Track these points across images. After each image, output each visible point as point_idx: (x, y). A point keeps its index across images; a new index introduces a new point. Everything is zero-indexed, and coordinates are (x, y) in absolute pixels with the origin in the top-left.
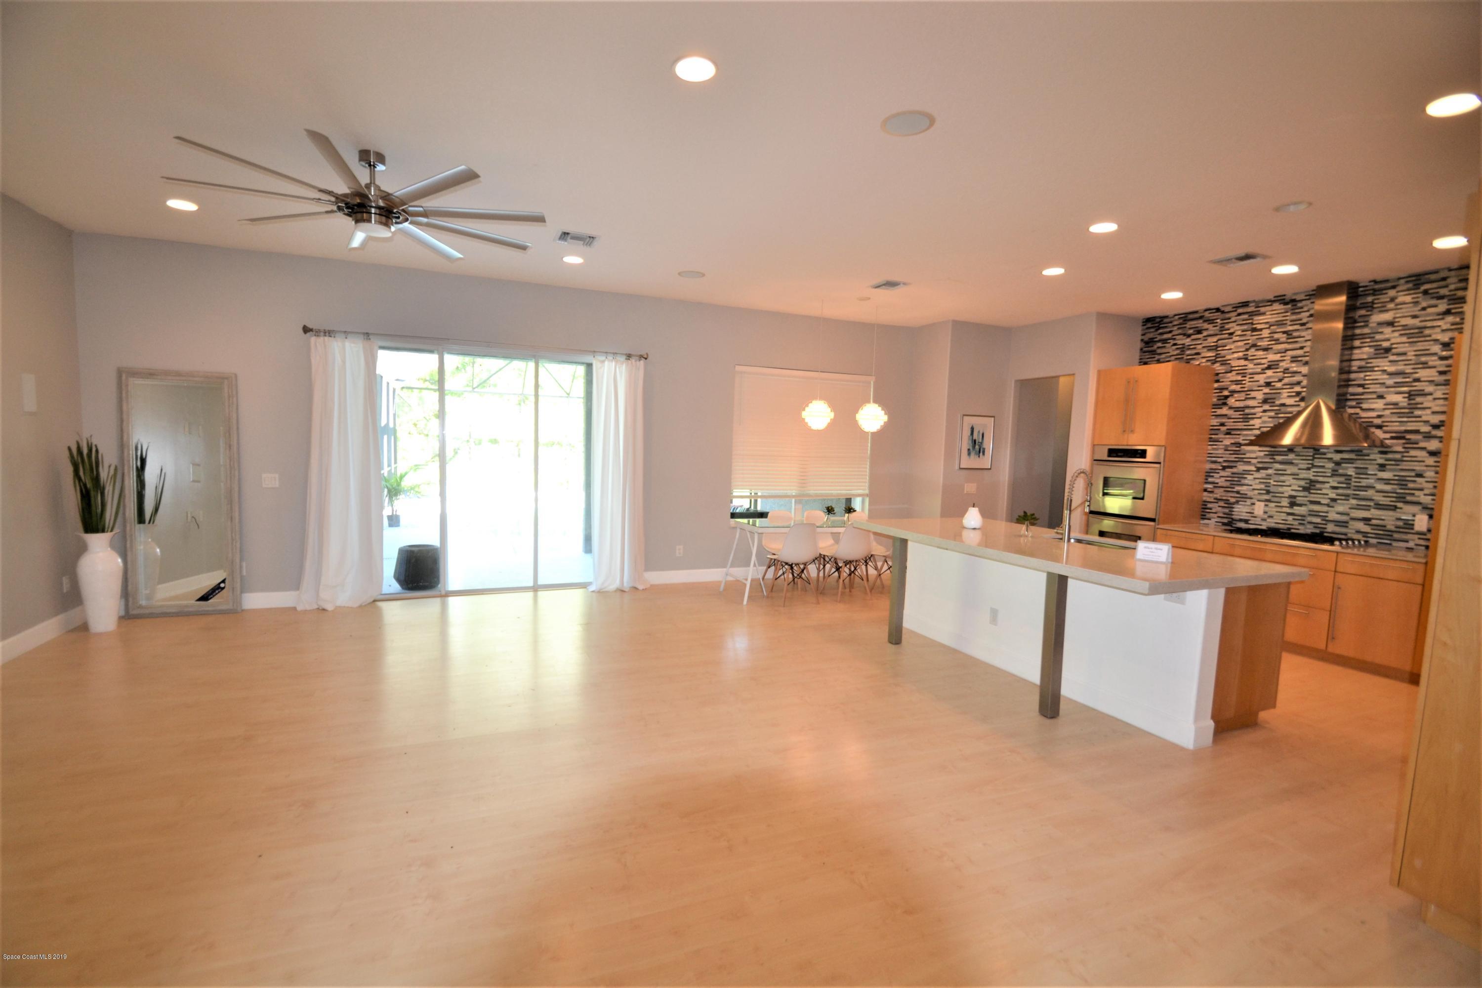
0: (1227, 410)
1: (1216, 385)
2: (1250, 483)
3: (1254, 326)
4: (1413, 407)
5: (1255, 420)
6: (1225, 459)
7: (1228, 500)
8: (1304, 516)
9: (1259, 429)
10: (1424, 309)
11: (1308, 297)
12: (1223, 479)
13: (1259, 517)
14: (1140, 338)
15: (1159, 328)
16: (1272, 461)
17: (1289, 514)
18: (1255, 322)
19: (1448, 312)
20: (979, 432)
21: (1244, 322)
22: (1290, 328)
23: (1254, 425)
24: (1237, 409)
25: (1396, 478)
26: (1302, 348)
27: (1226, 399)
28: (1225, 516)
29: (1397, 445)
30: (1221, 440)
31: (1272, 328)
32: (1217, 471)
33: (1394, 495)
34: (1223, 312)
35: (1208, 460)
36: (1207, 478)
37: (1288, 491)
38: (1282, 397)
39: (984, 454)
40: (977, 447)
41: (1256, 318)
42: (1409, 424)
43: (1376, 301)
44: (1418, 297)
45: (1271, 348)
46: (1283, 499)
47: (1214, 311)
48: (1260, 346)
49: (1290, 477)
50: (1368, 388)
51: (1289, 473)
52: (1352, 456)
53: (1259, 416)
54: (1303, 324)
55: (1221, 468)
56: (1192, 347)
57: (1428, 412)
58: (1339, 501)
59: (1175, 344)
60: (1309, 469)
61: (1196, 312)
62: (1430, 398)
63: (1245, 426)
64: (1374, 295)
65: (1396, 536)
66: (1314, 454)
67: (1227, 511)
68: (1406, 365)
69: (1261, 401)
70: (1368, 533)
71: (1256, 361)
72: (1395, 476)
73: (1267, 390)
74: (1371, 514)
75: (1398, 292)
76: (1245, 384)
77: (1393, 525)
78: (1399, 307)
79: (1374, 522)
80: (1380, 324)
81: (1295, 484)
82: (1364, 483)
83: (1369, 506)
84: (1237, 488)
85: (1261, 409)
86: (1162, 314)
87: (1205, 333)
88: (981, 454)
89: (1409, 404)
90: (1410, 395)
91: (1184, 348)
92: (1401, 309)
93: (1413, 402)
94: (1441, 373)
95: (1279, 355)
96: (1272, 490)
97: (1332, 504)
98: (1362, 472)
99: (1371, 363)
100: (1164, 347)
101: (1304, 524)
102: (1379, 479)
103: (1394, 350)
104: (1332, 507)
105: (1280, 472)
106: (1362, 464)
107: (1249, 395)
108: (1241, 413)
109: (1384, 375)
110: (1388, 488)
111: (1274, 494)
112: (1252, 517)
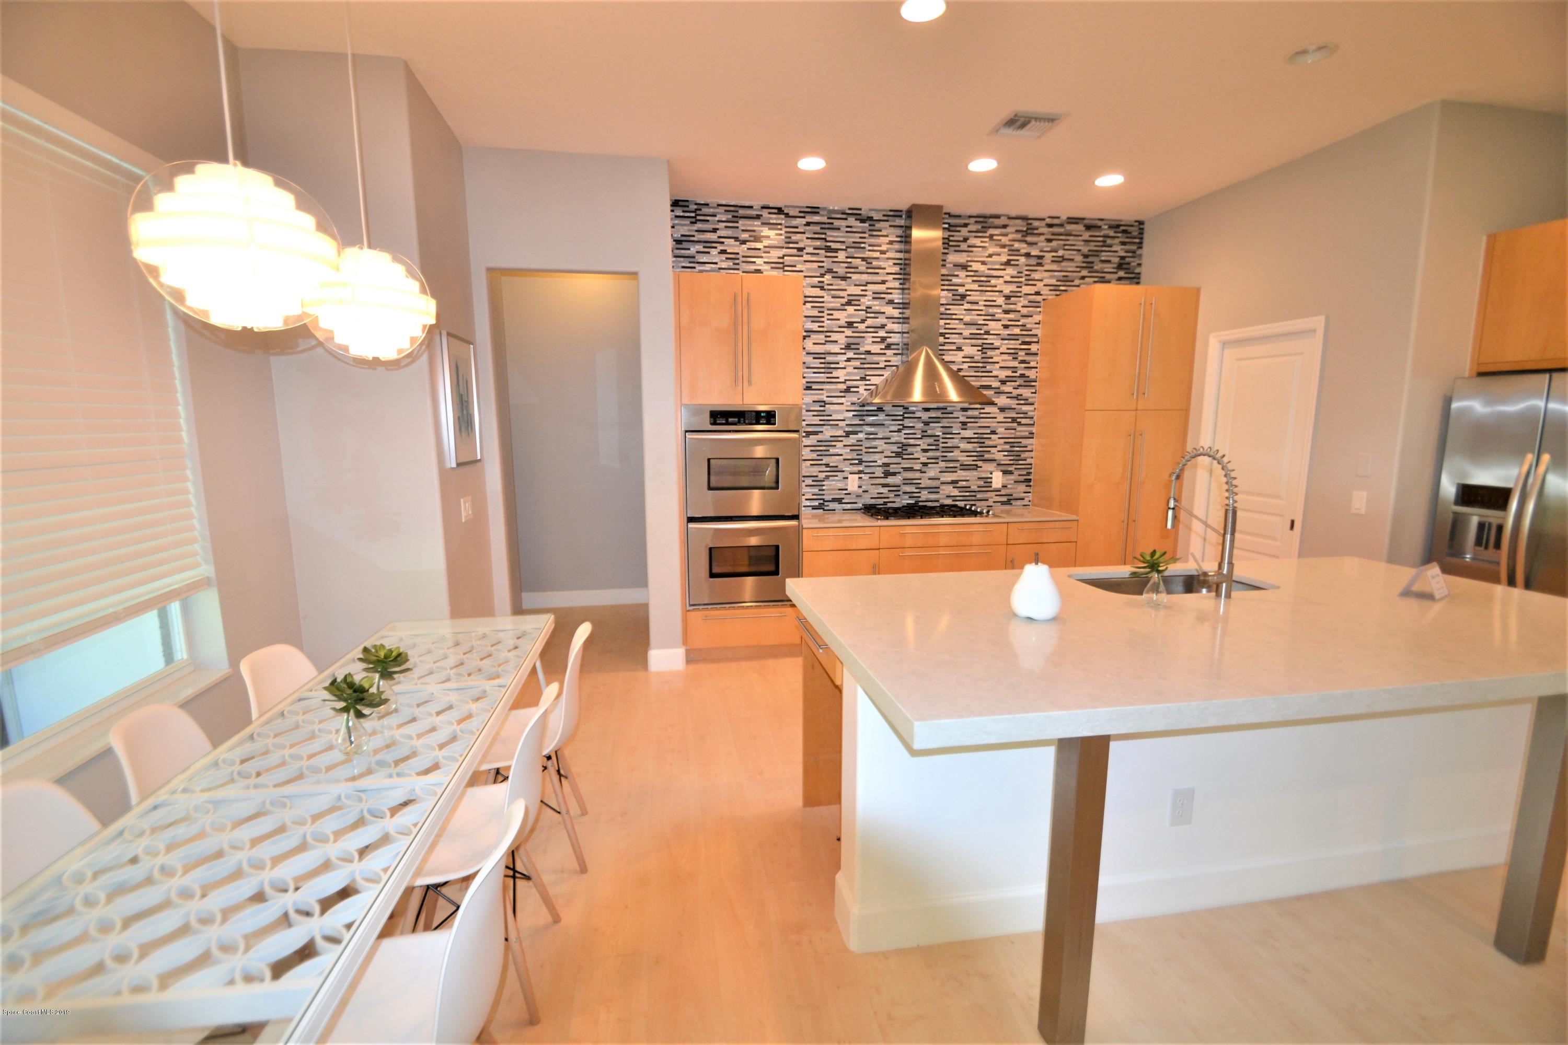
0: (805, 356)
2: (840, 452)
3: (829, 244)
4: (986, 361)
5: (839, 370)
7: (817, 476)
8: (899, 486)
9: (844, 383)
10: (991, 255)
11: (887, 218)
13: (854, 494)
14: (667, 231)
15: (696, 220)
16: (861, 422)
17: (884, 486)
18: (828, 238)
19: (1008, 263)
21: (817, 236)
22: (870, 254)
23: (838, 378)
24: (816, 355)
25: (976, 436)
26: (882, 282)
28: (814, 497)
31: (849, 250)
33: (975, 454)
34: (787, 215)
37: (881, 459)
38: (866, 342)
41: (829, 233)
42: (984, 378)
43: (951, 238)
44: (986, 242)
45: (850, 278)
46: (878, 468)
47: (775, 211)
48: (836, 272)
49: (881, 442)
50: (948, 338)
51: (881, 437)
52: (938, 414)
53: (843, 366)
54: (883, 252)
55: (805, 435)
56: (748, 259)
58: (930, 465)
59: (723, 252)
60: (899, 431)
61: (750, 207)
62: (997, 352)
63: (828, 378)
64: (951, 230)
65: (979, 496)
66: (903, 413)
67: (816, 490)
68: (978, 315)
69: (843, 346)
70: (957, 496)
71: (833, 293)
72: (975, 434)
73: (848, 332)
74: (958, 476)
75: (969, 232)
76: (823, 322)
77: (976, 485)
78: (971, 249)
79: (960, 484)
80: (957, 265)
81: (888, 450)
82: (950, 443)
83: (956, 467)
84: (826, 460)
85: (844, 358)
87: (766, 242)
89: (982, 358)
90: (983, 348)
91: (737, 259)
92: (972, 251)
93: (985, 355)
94: (1006, 327)
95: (859, 288)
96: (864, 460)
97: (924, 469)
98: (947, 432)
99: (949, 309)
100: (707, 253)
101: (899, 495)
102: (962, 438)
103: (968, 298)
104: (925, 472)
105: (872, 436)
106: (948, 422)
107: (830, 337)
108: (823, 361)
109: (961, 325)
110: (970, 447)
111: (867, 464)
112: (846, 494)
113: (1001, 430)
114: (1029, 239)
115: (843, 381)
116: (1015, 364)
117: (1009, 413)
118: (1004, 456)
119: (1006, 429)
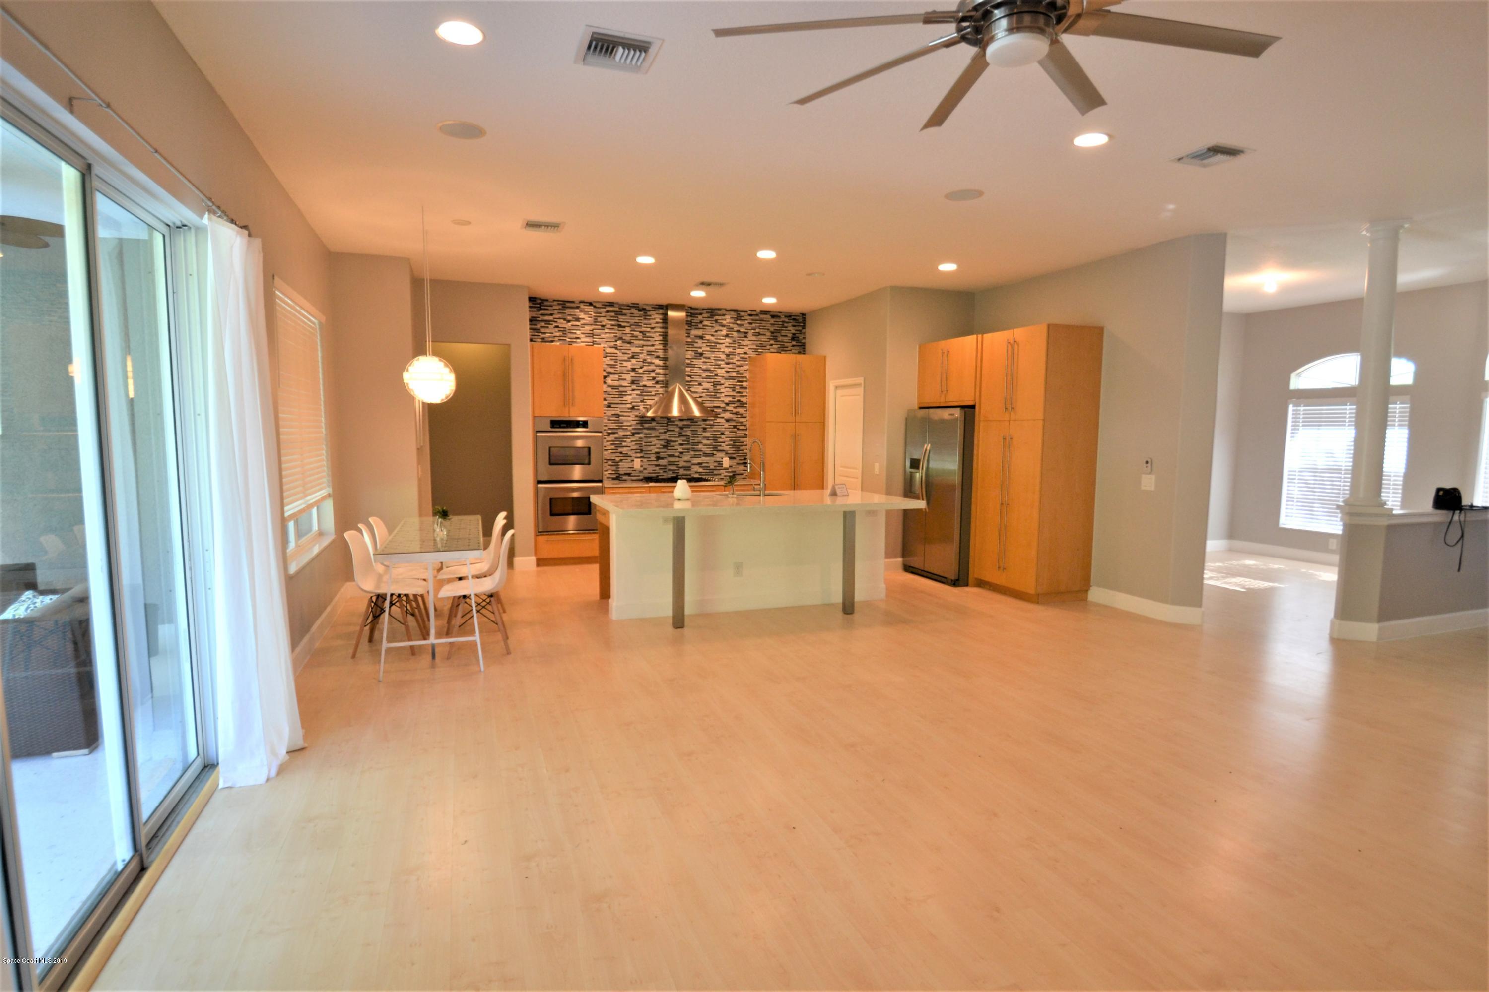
0: (606, 388)
2: (629, 445)
3: (620, 323)
4: (717, 391)
5: (627, 396)
6: (608, 427)
7: (615, 460)
8: (665, 466)
9: (631, 403)
10: (716, 331)
11: (654, 309)
12: (609, 443)
13: (638, 470)
14: (527, 315)
15: (542, 309)
16: (641, 427)
17: (657, 465)
18: (620, 320)
19: (727, 336)
21: (612, 319)
22: (644, 329)
23: (627, 401)
24: (613, 387)
25: (712, 436)
26: (652, 345)
27: (605, 379)
28: (613, 473)
31: (632, 327)
33: (712, 447)
34: (595, 307)
37: (654, 450)
38: (643, 380)
41: (620, 317)
42: (715, 402)
43: (693, 321)
44: (713, 323)
45: (633, 342)
46: (652, 455)
47: (588, 304)
49: (654, 439)
50: (693, 378)
51: (654, 436)
53: (630, 394)
54: (652, 328)
55: (606, 434)
56: (572, 331)
57: (723, 395)
58: (684, 453)
59: (557, 327)
60: (665, 433)
61: (572, 301)
62: (723, 386)
63: (620, 401)
64: (698, 317)
65: (715, 472)
66: (668, 422)
69: (630, 382)
70: (701, 472)
73: (633, 374)
74: (702, 460)
75: (704, 318)
76: (617, 368)
77: (713, 466)
79: (704, 465)
80: (696, 336)
81: (658, 444)
82: (696, 440)
83: (700, 455)
84: (620, 450)
85: (630, 389)
86: (543, 298)
87: (582, 322)
89: (714, 390)
90: (714, 384)
91: (565, 331)
94: (727, 372)
95: (639, 348)
96: (644, 450)
97: (681, 456)
98: (695, 433)
99: (693, 361)
100: (548, 327)
101: (666, 471)
102: (703, 437)
103: (704, 355)
104: (681, 458)
105: (648, 436)
106: (694, 428)
107: (621, 376)
109: (700, 370)
110: (708, 442)
111: (646, 452)
112: (633, 470)
113: (727, 433)
114: (738, 322)
115: (630, 402)
116: (734, 394)
117: (731, 423)
118: (730, 448)
119: (730, 432)
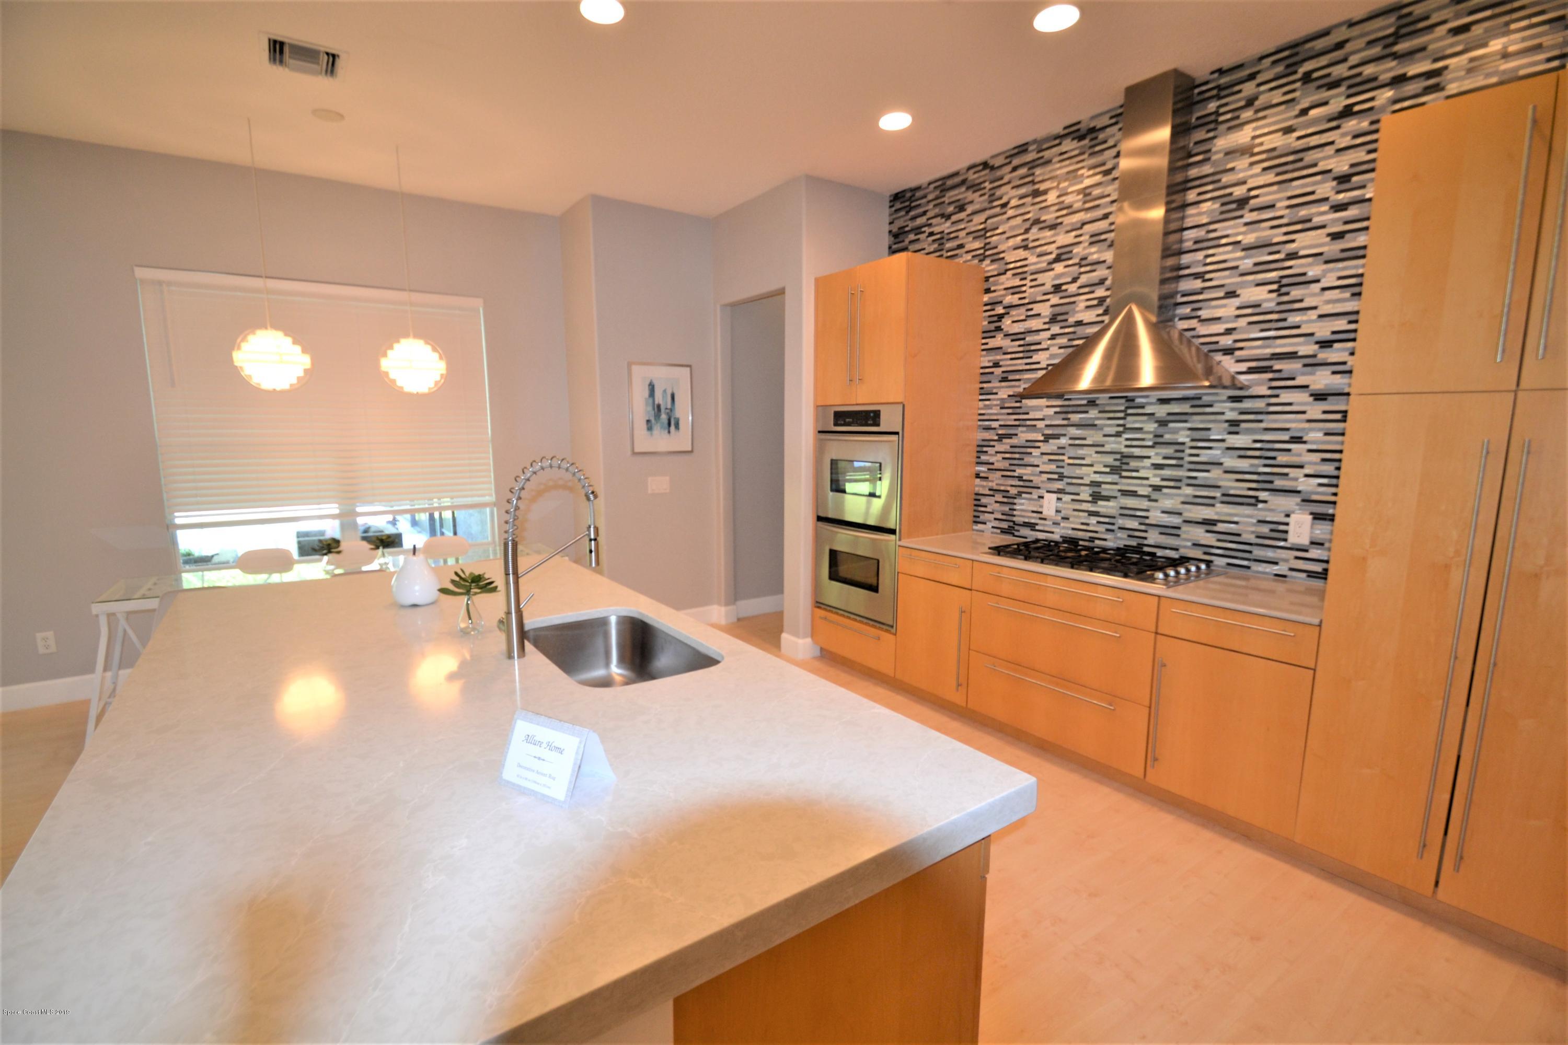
0: (1002, 339)
1: (986, 298)
2: (1036, 461)
3: (1036, 187)
4: (1288, 307)
5: (1040, 352)
6: (1002, 423)
7: (1008, 491)
8: (1114, 517)
10: (1304, 112)
11: (1113, 121)
12: (1000, 456)
13: (1050, 520)
14: (887, 228)
15: (911, 209)
16: (1065, 422)
17: (1092, 513)
18: (1036, 180)
19: (1347, 112)
20: (665, 391)
21: (1022, 181)
22: (1088, 182)
23: (1039, 363)
24: (1015, 337)
25: (1258, 445)
26: (1106, 216)
27: (1001, 321)
28: (1004, 517)
29: (1259, 383)
30: (995, 391)
31: (1061, 185)
32: (992, 443)
33: (1254, 477)
34: (993, 168)
35: (980, 426)
36: (979, 454)
37: (1089, 474)
38: (1077, 309)
39: (677, 426)
40: (664, 417)
41: (1038, 171)
42: (1279, 341)
43: (1222, 110)
44: (1294, 91)
45: (1061, 223)
46: (1082, 488)
47: (981, 168)
48: (1044, 221)
49: (1092, 450)
50: (1211, 280)
51: (1091, 443)
52: (1185, 408)
53: (1046, 347)
54: (1107, 173)
55: (996, 438)
56: (952, 235)
57: (1313, 315)
58: (1165, 490)
59: (931, 234)
60: (1118, 434)
61: (956, 174)
62: (1316, 287)
63: (1026, 364)
64: (1219, 97)
65: (1258, 552)
66: (1127, 408)
67: (1006, 508)
68: (1273, 227)
69: (1047, 320)
70: (1212, 547)
71: (1039, 250)
72: (1256, 441)
73: (1055, 300)
74: (1217, 513)
75: (1259, 85)
76: (1025, 292)
77: (1253, 532)
78: (1261, 114)
79: (1221, 527)
80: (1230, 153)
81: (1099, 463)
82: (1205, 456)
83: (1214, 498)
84: (1019, 471)
85: (1047, 334)
86: (913, 184)
87: (969, 210)
88: (673, 428)
89: (1279, 304)
90: (1281, 286)
91: (942, 238)
92: (1264, 117)
93: (1285, 298)
94: (1337, 236)
95: (1074, 233)
96: (1065, 474)
97: (1155, 495)
98: (1201, 437)
99: (1215, 230)
100: (918, 240)
101: (1112, 531)
102: (1228, 449)
103: (1252, 202)
104: (1156, 501)
105: (1077, 442)
106: (1202, 422)
107: (1031, 309)
108: (1022, 342)
109: (1237, 252)
110: (1244, 464)
111: (1069, 480)
112: (1041, 519)
113: (1316, 437)
114: (1404, 46)
115: (1045, 366)
118: (1320, 485)
119: (1326, 434)
